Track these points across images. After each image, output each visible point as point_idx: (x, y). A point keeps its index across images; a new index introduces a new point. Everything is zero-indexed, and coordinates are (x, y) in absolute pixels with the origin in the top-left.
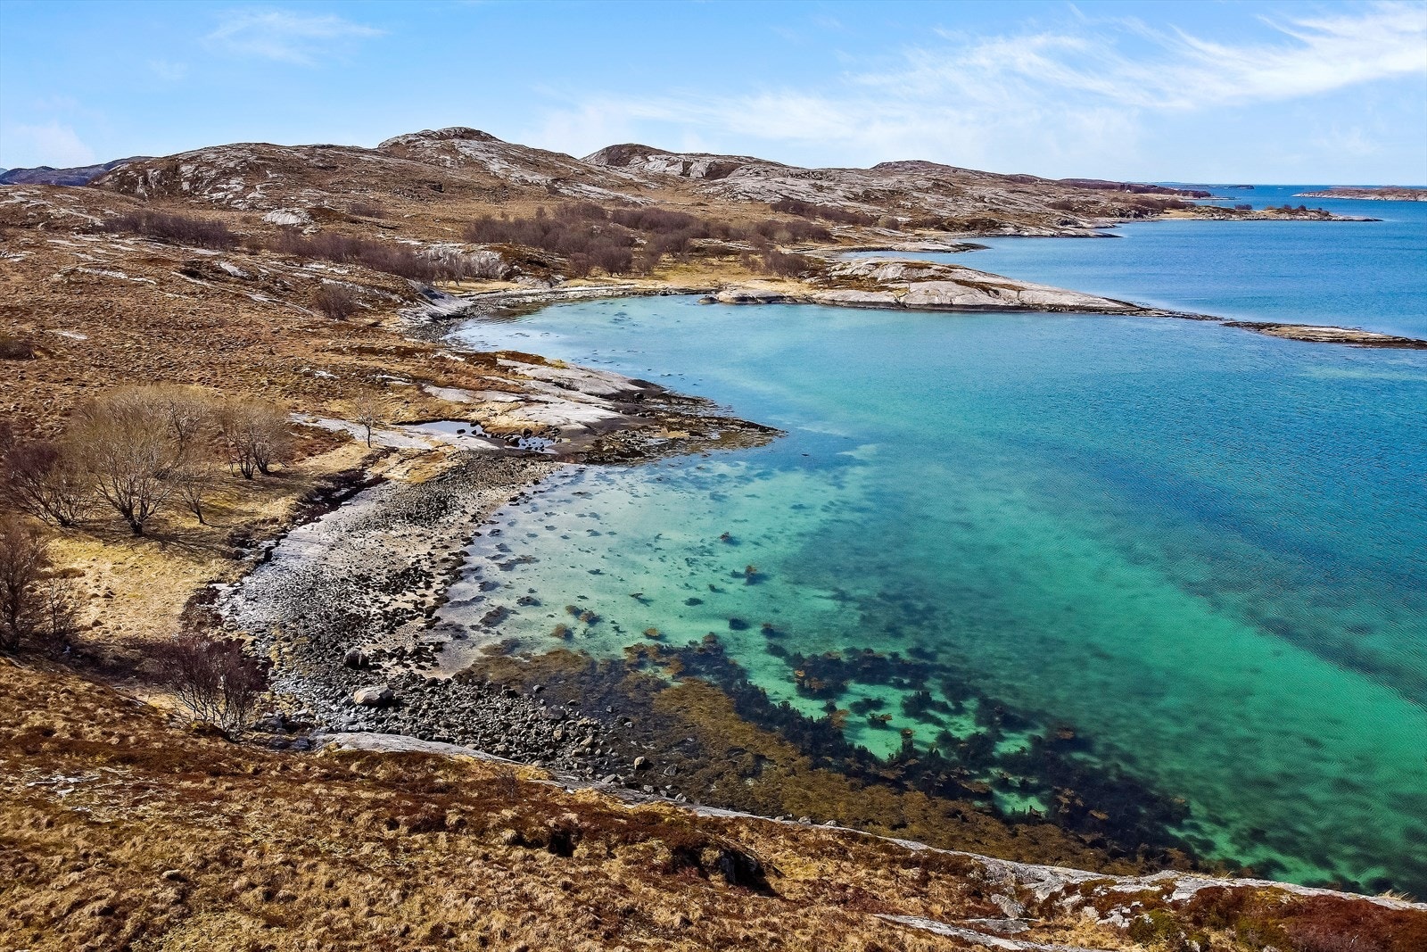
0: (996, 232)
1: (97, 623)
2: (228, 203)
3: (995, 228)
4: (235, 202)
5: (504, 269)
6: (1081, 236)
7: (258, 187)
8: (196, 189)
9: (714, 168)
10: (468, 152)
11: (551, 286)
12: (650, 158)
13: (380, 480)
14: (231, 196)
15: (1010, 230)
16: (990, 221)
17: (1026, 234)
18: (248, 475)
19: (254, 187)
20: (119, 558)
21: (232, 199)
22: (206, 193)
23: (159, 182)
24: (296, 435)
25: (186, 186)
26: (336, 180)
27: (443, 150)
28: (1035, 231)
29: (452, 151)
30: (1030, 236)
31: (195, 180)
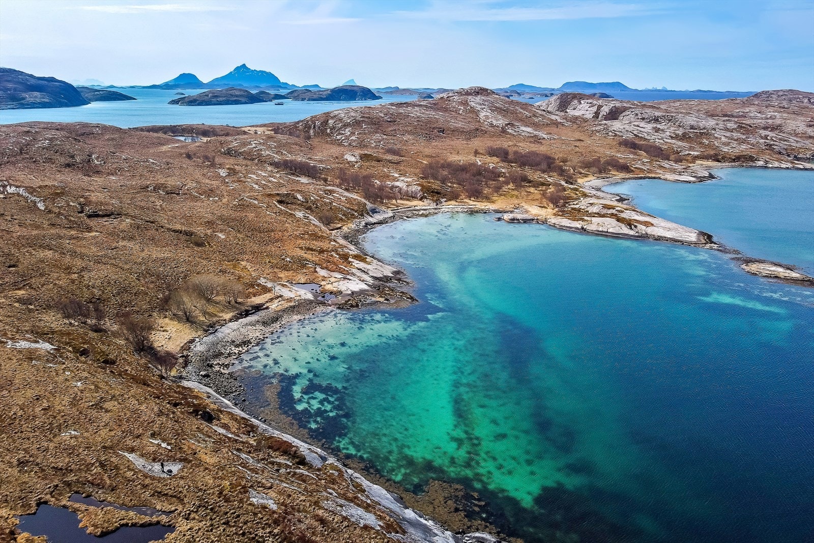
0: (751, 164)
1: (162, 346)
2: (341, 142)
3: (752, 161)
4: (344, 141)
5: (420, 195)
6: (806, 169)
7: (356, 133)
8: (332, 133)
9: (614, 109)
10: (473, 104)
11: (437, 205)
12: (582, 102)
13: (267, 308)
14: (343, 138)
15: (761, 163)
16: (751, 156)
17: (771, 166)
18: (229, 303)
19: (354, 133)
20: (178, 328)
21: (343, 140)
22: (335, 135)
23: (319, 128)
24: (257, 288)
25: (328, 131)
26: (392, 129)
27: (461, 103)
28: (776, 164)
29: (465, 103)
30: (772, 168)
31: (333, 128)
